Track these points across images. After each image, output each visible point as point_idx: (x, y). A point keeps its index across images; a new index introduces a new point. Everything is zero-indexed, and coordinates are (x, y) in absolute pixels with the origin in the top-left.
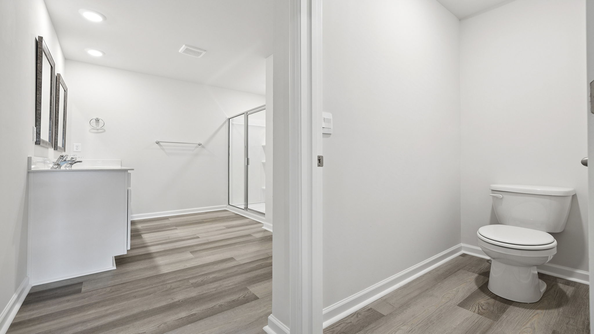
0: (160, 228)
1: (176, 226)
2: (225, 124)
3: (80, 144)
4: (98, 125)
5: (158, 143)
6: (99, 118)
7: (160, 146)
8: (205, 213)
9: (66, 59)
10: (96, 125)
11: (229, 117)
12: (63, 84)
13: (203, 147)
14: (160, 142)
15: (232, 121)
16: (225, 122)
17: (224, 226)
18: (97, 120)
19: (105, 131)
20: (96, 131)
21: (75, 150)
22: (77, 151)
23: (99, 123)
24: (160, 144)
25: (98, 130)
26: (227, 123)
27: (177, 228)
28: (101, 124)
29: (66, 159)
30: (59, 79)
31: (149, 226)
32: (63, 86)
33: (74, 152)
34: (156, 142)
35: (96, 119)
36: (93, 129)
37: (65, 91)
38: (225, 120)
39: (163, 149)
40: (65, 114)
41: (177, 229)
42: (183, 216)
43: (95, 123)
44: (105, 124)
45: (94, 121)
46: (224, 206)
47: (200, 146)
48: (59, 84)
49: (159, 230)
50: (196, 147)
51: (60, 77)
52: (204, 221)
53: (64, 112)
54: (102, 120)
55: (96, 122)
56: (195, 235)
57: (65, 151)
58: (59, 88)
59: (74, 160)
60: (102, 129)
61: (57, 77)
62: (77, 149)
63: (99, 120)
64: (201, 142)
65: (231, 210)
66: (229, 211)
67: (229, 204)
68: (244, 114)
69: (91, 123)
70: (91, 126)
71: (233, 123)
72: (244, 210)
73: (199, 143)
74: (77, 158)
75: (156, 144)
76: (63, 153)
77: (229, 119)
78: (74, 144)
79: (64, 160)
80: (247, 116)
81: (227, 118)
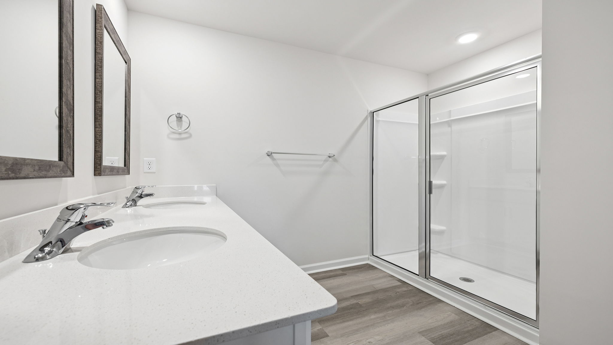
2: (367, 121)
3: (155, 159)
4: (181, 127)
5: (269, 155)
6: (182, 113)
7: (274, 159)
8: (341, 272)
10: (178, 126)
11: (372, 109)
13: (336, 160)
14: (273, 153)
15: (377, 115)
16: (366, 118)
18: (179, 118)
19: (191, 136)
20: (177, 136)
21: (146, 170)
22: (149, 171)
23: (182, 123)
24: (273, 157)
25: (180, 134)
26: (370, 119)
28: (185, 125)
30: (103, 19)
32: (117, 45)
33: (143, 173)
34: (267, 153)
35: (178, 116)
36: (174, 133)
37: (126, 63)
38: (365, 114)
39: (277, 165)
43: (175, 123)
44: (190, 125)
46: (364, 259)
47: (330, 159)
50: (326, 161)
51: (103, 14)
54: (186, 118)
55: (177, 121)
57: (129, 174)
58: (102, 38)
59: (139, 191)
60: (186, 133)
61: (97, 12)
62: (150, 168)
63: (182, 117)
64: (332, 152)
65: (381, 267)
66: (377, 268)
67: (373, 255)
68: (418, 98)
69: (169, 122)
70: (170, 127)
71: (380, 119)
72: (418, 275)
73: (329, 154)
74: (145, 188)
75: (268, 157)
76: (127, 176)
77: (373, 112)
78: (145, 159)
79: (74, 223)
80: (430, 99)
81: (369, 112)
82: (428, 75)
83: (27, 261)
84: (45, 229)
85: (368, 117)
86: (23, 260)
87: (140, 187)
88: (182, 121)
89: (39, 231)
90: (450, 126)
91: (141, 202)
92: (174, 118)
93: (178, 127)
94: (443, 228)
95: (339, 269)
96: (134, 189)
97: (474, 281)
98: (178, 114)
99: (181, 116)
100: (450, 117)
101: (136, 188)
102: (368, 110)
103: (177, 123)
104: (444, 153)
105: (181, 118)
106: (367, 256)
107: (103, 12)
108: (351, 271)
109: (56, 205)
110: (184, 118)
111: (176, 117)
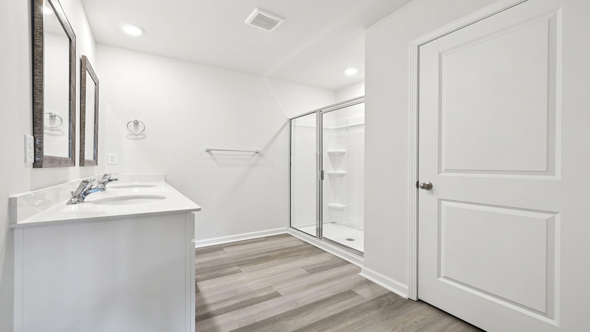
0: (219, 269)
1: (238, 266)
2: (286, 126)
3: (116, 154)
4: (138, 130)
5: (208, 151)
6: (138, 120)
7: (212, 155)
8: (264, 239)
9: (97, 43)
11: (291, 117)
12: (92, 73)
13: (261, 155)
14: (211, 150)
15: (295, 122)
16: (286, 124)
17: (302, 268)
18: (136, 123)
19: (145, 136)
20: (134, 137)
21: (110, 162)
22: (112, 163)
23: (138, 128)
24: (211, 152)
25: (137, 135)
26: (288, 124)
27: (241, 269)
28: (141, 129)
29: (91, 186)
30: (85, 64)
31: (203, 263)
32: (92, 75)
33: (108, 164)
34: (206, 150)
35: (135, 122)
36: (132, 134)
37: (96, 84)
38: (285, 120)
39: (214, 159)
40: (96, 116)
41: (241, 272)
42: (240, 244)
44: (145, 129)
45: (132, 123)
46: (284, 229)
47: (257, 154)
48: (85, 70)
49: (217, 272)
50: (253, 156)
51: (86, 61)
52: (271, 254)
53: (95, 112)
54: (142, 124)
55: (134, 125)
56: (271, 287)
57: (97, 165)
58: (85, 77)
59: (108, 177)
60: (142, 134)
61: (82, 61)
62: (112, 161)
63: (139, 122)
64: (259, 149)
65: (295, 234)
66: (292, 236)
67: (291, 227)
68: (316, 113)
69: (128, 126)
70: (129, 131)
71: (296, 124)
72: (316, 237)
73: (256, 151)
74: (112, 175)
75: (207, 153)
76: (95, 167)
77: (291, 119)
78: (108, 154)
79: (87, 188)
80: (322, 114)
81: (288, 119)
82: (336, 91)
83: (68, 204)
84: (73, 191)
85: (287, 122)
86: (66, 203)
87: (108, 174)
88: (138, 125)
89: (70, 192)
90: (348, 131)
91: (108, 185)
92: (132, 124)
93: (135, 130)
94: (343, 206)
95: (264, 237)
96: (104, 176)
97: (354, 240)
98: (135, 120)
99: (137, 122)
100: (348, 124)
101: (105, 175)
102: (287, 118)
103: (134, 127)
104: (344, 150)
105: (137, 123)
106: (286, 228)
107: (87, 60)
108: (272, 238)
109: (66, 182)
110: (140, 124)
111: (133, 123)
